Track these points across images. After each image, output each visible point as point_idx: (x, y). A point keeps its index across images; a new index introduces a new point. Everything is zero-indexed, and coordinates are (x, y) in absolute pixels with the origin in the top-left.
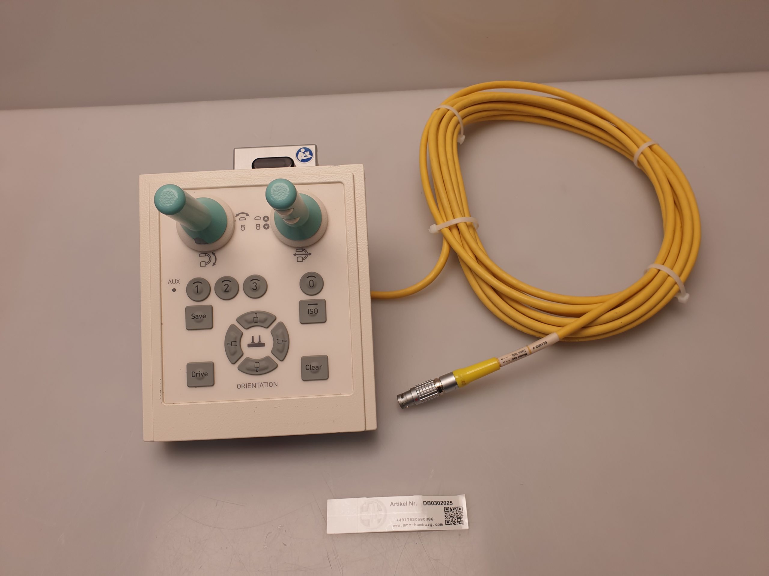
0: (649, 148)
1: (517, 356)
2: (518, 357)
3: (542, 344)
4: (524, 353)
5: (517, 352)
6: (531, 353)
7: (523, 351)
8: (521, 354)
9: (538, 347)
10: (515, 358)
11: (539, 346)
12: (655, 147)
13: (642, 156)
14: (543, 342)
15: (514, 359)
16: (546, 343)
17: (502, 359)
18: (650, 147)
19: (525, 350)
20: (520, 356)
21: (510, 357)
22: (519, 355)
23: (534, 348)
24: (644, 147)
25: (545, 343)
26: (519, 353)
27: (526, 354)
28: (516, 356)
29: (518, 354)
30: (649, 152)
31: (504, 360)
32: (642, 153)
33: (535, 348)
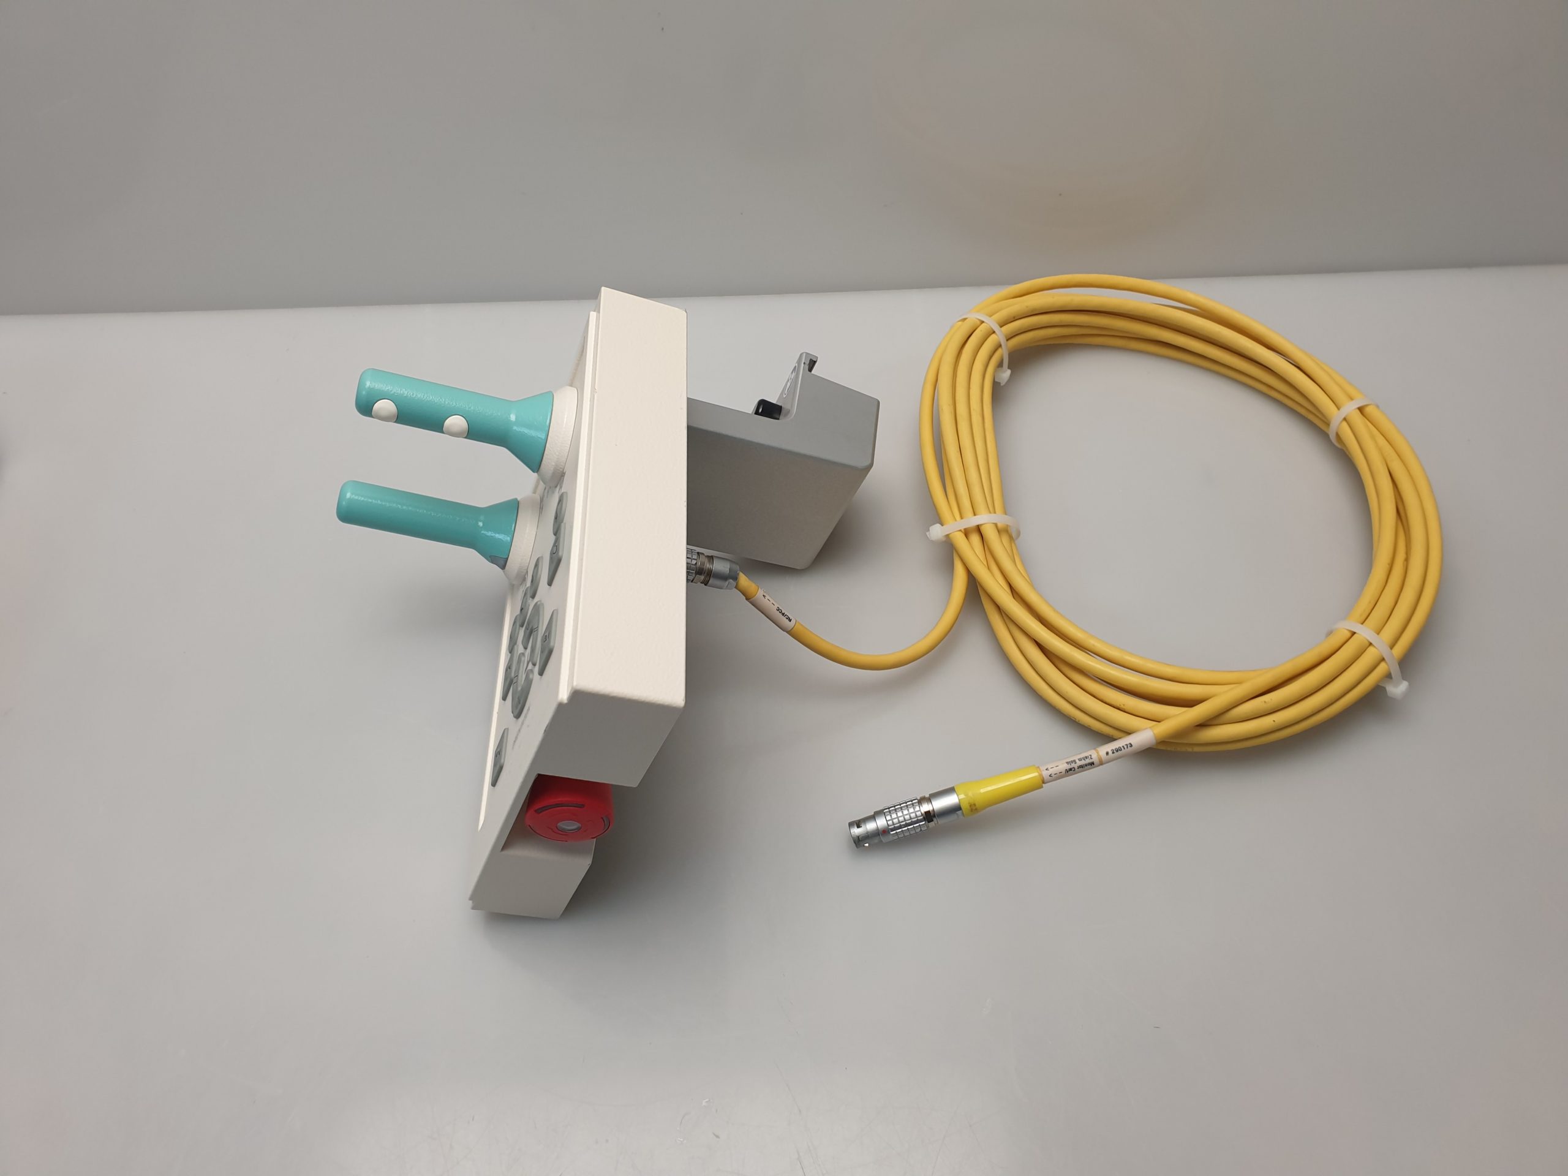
0: (1358, 411)
1: (1076, 766)
2: (1076, 768)
3: (1123, 747)
4: (1088, 761)
5: (1076, 758)
6: (1101, 763)
7: (1086, 758)
8: (1083, 762)
9: (1115, 751)
10: (1071, 769)
11: (1117, 751)
12: (1369, 410)
13: (1345, 424)
14: (1126, 743)
15: (1070, 771)
16: (1131, 745)
17: (1046, 770)
18: (1361, 410)
19: (1091, 755)
20: (1081, 767)
21: (1063, 767)
22: (1079, 763)
23: (1107, 753)
24: (1350, 408)
25: (1129, 746)
26: (1080, 760)
27: (1092, 764)
28: (1073, 765)
29: (1077, 761)
30: (1357, 419)
31: (1051, 771)
32: (1345, 419)
33: (1110, 753)
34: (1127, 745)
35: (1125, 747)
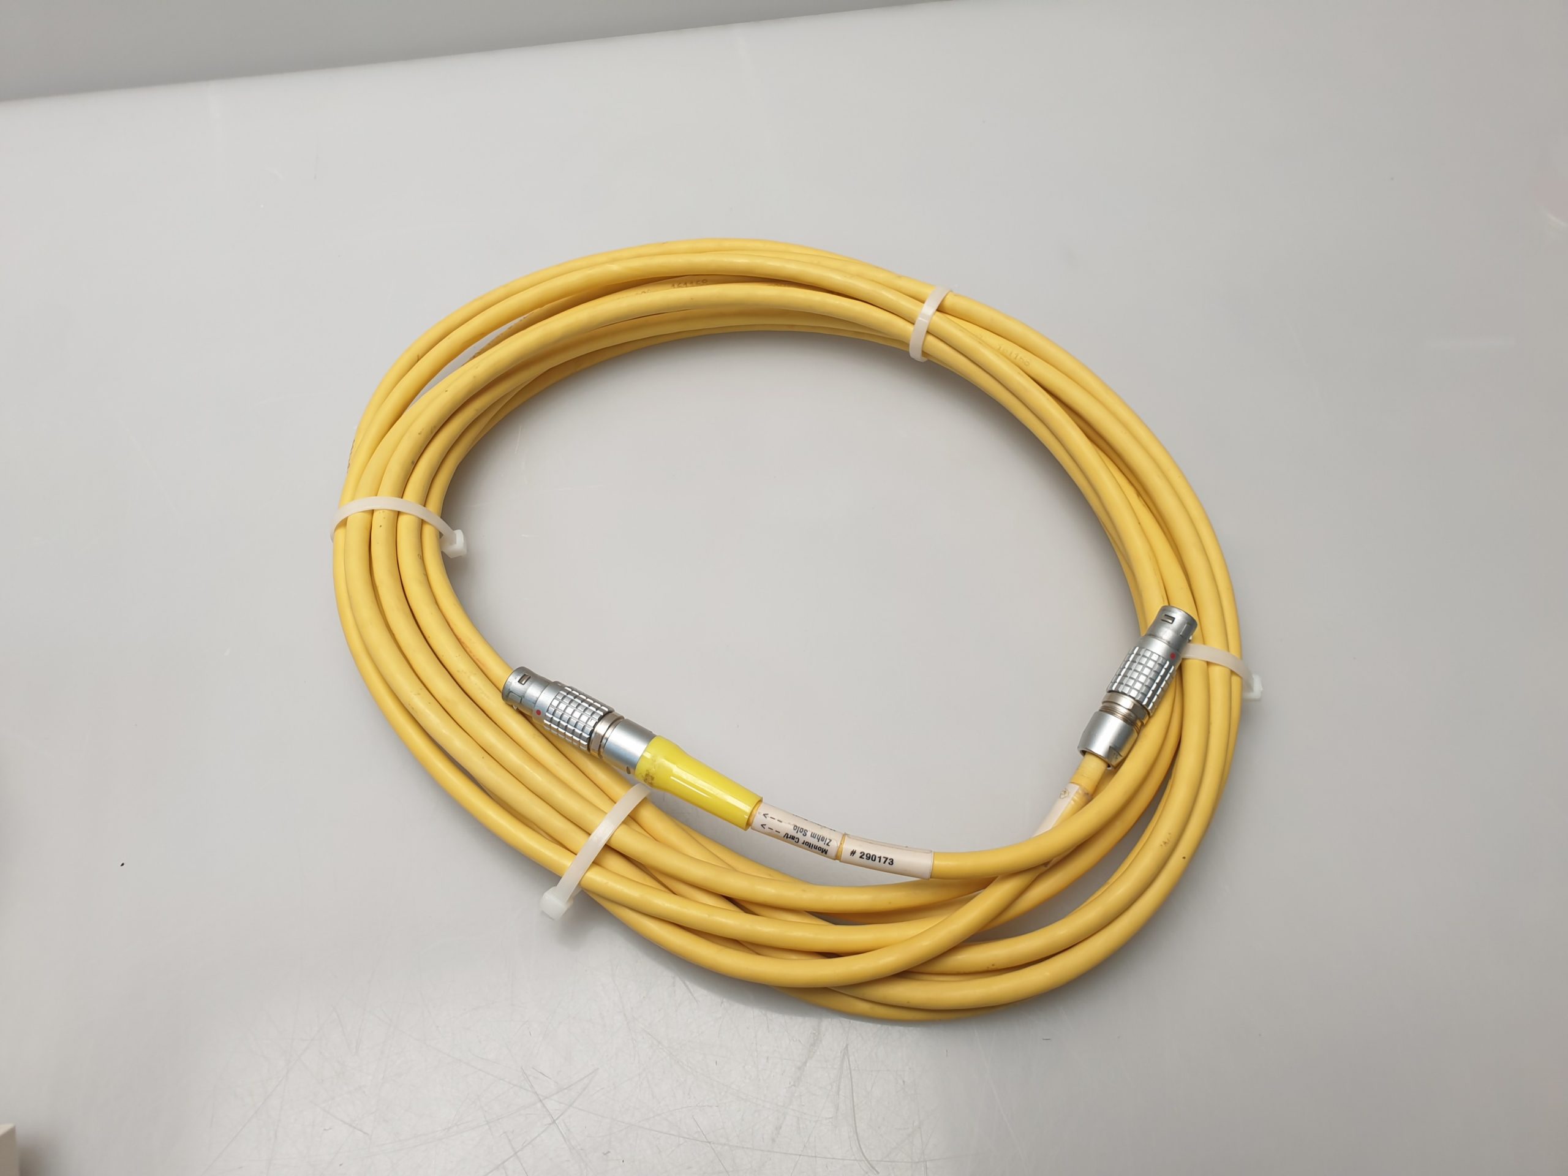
1: (802, 839)
2: (801, 841)
3: (880, 858)
4: (821, 844)
5: (811, 829)
6: (837, 857)
7: (823, 839)
8: (814, 841)
9: (865, 857)
10: (793, 838)
11: (868, 858)
13: (930, 338)
14: (886, 856)
15: (789, 837)
16: (892, 862)
17: (764, 815)
19: (831, 840)
20: (808, 845)
21: (787, 827)
22: (808, 839)
23: (853, 853)
25: (888, 861)
26: (813, 836)
27: (824, 852)
28: (799, 835)
29: (809, 834)
31: (768, 822)
32: (928, 332)
33: (858, 855)
34: (887, 859)
35: (883, 860)
